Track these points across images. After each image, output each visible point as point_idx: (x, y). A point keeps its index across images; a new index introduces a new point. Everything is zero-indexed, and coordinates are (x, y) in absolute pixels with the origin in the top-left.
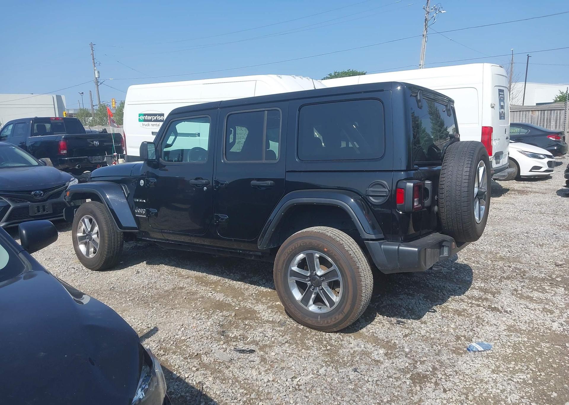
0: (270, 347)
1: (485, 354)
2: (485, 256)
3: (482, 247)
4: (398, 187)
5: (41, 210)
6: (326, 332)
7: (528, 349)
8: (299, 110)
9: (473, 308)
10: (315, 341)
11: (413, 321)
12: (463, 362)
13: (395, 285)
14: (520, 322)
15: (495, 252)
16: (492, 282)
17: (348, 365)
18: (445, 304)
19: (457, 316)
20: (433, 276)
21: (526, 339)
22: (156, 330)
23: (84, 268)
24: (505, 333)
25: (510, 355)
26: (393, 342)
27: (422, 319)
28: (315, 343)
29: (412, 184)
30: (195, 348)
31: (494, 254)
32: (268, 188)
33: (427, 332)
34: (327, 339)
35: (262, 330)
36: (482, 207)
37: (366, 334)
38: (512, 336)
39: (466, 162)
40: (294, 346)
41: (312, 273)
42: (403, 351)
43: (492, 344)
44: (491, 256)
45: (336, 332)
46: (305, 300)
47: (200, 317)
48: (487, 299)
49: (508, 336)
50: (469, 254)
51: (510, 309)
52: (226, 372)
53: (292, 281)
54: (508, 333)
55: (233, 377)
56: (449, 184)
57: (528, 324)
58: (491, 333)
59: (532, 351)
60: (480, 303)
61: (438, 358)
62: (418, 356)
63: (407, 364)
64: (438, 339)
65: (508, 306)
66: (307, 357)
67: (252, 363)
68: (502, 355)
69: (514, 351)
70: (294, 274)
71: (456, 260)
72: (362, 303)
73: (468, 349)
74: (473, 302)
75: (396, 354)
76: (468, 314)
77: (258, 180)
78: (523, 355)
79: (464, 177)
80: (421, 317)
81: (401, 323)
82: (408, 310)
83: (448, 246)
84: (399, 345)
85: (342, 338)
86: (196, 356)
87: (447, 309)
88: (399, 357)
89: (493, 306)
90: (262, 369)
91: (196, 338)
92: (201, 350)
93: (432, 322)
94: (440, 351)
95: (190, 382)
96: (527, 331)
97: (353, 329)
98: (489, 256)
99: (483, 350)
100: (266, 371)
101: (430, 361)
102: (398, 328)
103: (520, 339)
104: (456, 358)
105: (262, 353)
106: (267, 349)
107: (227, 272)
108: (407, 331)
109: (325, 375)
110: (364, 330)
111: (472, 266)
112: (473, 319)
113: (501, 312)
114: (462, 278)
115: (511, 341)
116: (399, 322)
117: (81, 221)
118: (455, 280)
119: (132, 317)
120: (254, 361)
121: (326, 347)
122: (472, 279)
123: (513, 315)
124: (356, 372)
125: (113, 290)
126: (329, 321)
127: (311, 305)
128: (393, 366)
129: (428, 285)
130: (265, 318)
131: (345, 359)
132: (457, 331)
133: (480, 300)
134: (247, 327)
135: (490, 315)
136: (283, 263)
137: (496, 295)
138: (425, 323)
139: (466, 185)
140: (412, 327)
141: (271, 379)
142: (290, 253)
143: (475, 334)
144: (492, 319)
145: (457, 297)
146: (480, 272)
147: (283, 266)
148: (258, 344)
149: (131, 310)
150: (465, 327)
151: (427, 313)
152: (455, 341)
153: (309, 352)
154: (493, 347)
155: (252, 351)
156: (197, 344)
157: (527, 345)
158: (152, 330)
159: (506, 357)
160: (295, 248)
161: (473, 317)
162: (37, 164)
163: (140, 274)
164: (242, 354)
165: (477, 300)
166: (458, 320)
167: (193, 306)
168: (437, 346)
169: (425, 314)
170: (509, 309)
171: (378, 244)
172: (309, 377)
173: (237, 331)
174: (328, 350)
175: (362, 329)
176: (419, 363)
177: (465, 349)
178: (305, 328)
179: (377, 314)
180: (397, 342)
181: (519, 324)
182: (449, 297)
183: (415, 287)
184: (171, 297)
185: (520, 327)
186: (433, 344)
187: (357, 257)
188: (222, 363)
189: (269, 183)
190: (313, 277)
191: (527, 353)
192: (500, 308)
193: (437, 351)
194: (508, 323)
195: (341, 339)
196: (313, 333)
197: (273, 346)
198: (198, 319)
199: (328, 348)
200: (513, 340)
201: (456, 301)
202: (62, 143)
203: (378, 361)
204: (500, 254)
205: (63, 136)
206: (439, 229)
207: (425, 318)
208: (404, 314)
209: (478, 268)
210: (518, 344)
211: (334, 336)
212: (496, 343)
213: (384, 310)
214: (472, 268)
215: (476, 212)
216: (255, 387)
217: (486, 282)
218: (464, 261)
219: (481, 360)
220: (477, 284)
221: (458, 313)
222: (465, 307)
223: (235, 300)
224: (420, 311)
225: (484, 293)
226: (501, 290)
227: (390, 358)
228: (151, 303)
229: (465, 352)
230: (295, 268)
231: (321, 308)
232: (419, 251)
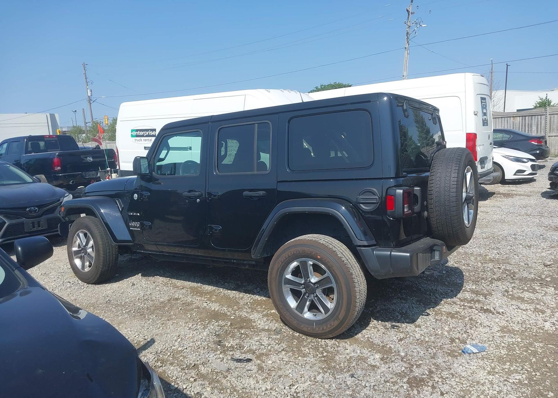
0: (267, 355)
1: (480, 355)
2: (475, 258)
3: (471, 250)
4: (388, 194)
5: (36, 226)
6: (322, 339)
7: (522, 349)
8: (289, 122)
9: (466, 311)
10: (311, 348)
11: (408, 324)
12: (459, 365)
13: (388, 290)
14: (513, 322)
15: (484, 254)
16: (483, 284)
17: (344, 371)
18: (438, 307)
19: (450, 319)
20: (424, 279)
21: (519, 340)
22: (152, 341)
23: (80, 282)
24: (498, 334)
25: (505, 356)
26: (388, 346)
27: (416, 322)
28: (311, 350)
29: (402, 191)
30: (192, 359)
31: (484, 256)
32: (260, 198)
33: (422, 335)
34: (323, 345)
35: (259, 338)
36: (471, 211)
37: (362, 339)
38: (506, 337)
39: (454, 168)
40: (290, 354)
41: (306, 281)
42: (399, 355)
43: (486, 345)
44: (480, 258)
45: (332, 338)
46: (300, 308)
47: (196, 327)
48: (478, 301)
49: (502, 337)
50: (459, 258)
51: (503, 311)
52: (224, 381)
53: (286, 289)
54: (502, 334)
55: (231, 386)
56: (437, 189)
57: (520, 325)
58: (485, 334)
59: (526, 351)
60: (472, 305)
61: (434, 361)
62: (414, 360)
63: (403, 369)
64: (433, 342)
65: (500, 307)
66: (304, 364)
67: (249, 372)
68: (496, 356)
69: (509, 352)
70: (289, 282)
71: (447, 263)
72: (357, 309)
73: (462, 351)
74: (465, 304)
75: (391, 358)
76: (460, 316)
77: (251, 190)
78: (517, 356)
79: (452, 183)
80: (415, 320)
81: (395, 328)
82: (402, 314)
83: (439, 250)
84: (395, 350)
85: (338, 345)
86: (193, 366)
87: (440, 312)
88: (395, 361)
89: (485, 308)
90: (260, 378)
91: (193, 348)
92: (198, 361)
93: (426, 325)
94: (435, 354)
95: (188, 393)
96: (520, 331)
97: (349, 335)
98: (479, 259)
99: (478, 352)
100: (263, 379)
101: (426, 365)
102: (393, 332)
103: (514, 340)
104: (451, 361)
105: (259, 361)
106: (264, 358)
107: (221, 281)
108: (402, 336)
109: (322, 382)
110: (359, 335)
111: (463, 269)
112: (466, 321)
113: (493, 314)
114: (454, 281)
115: (505, 342)
116: (393, 327)
117: (76, 235)
118: (446, 283)
119: (129, 329)
120: (252, 369)
121: (322, 353)
122: (463, 281)
123: (506, 316)
124: (353, 378)
125: (109, 303)
126: (325, 328)
127: (306, 312)
128: (390, 371)
129: (421, 289)
130: (261, 327)
131: (342, 365)
132: (451, 333)
133: (472, 302)
134: (243, 336)
135: (483, 317)
136: (277, 272)
137: (487, 297)
138: (419, 326)
139: (454, 190)
140: (406, 331)
141: (269, 388)
142: (284, 262)
143: (469, 336)
144: (485, 321)
145: (449, 299)
146: (471, 274)
147: (277, 274)
148: (254, 353)
149: (127, 322)
150: (459, 330)
151: (421, 316)
152: (450, 344)
153: (305, 359)
154: (487, 348)
155: (249, 360)
156: (194, 355)
157: (520, 345)
158: (148, 342)
159: (500, 358)
160: (289, 256)
161: (467, 319)
162: (31, 181)
163: (135, 287)
164: (239, 364)
165: (469, 302)
166: (451, 323)
167: (189, 316)
168: (432, 350)
169: (418, 318)
170: (501, 311)
171: (371, 250)
172: (307, 384)
173: (233, 340)
174: (324, 357)
175: (357, 335)
176: (415, 367)
177: (460, 351)
178: (301, 335)
179: (372, 319)
180: (392, 346)
181: (512, 325)
182: (441, 300)
183: (408, 291)
184: (167, 308)
185: (513, 328)
186: (428, 347)
187: (350, 264)
188: (219, 373)
189: (261, 193)
190: (307, 285)
191: (522, 354)
192: (492, 309)
193: (432, 354)
194: (501, 324)
195: (337, 345)
196: (309, 340)
197: (269, 354)
198: (195, 329)
199: (324, 355)
200: (507, 341)
201: (448, 304)
202: (56, 160)
203: (374, 366)
204: (489, 257)
205: (57, 153)
206: (430, 233)
207: (419, 321)
208: (399, 318)
209: (469, 271)
210: (512, 344)
211: (330, 342)
212: (490, 344)
213: (378, 315)
214: (462, 271)
215: (465, 217)
216: (253, 396)
217: (477, 284)
218: (454, 264)
219: (476, 362)
220: (468, 286)
221: (451, 315)
222: (458, 310)
223: (230, 309)
224: (413, 315)
225: (475, 295)
226: (493, 292)
227: (387, 363)
228: (147, 315)
229: (460, 355)
230: (289, 276)
231: (316, 315)
232: (411, 256)
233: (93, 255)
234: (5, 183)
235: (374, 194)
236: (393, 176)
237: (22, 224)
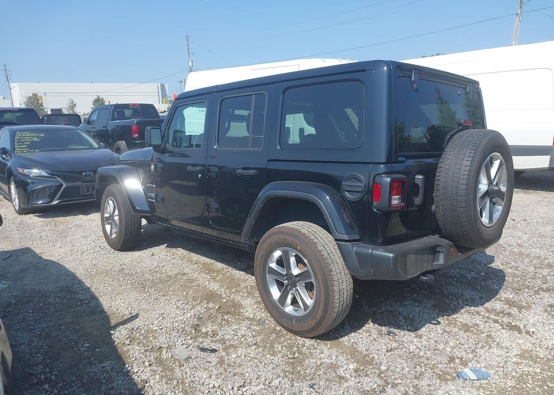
0: (235, 347)
1: (477, 383)
2: (530, 261)
3: (529, 251)
4: (375, 182)
5: (91, 190)
6: (302, 337)
7: (536, 383)
8: (283, 94)
9: (487, 325)
10: (286, 346)
11: (408, 332)
12: (444, 392)
13: (406, 289)
14: (541, 347)
15: (543, 257)
16: (525, 293)
17: (307, 378)
18: (454, 316)
19: (462, 332)
21: (538, 370)
22: (137, 316)
24: (514, 360)
25: (510, 389)
26: (371, 356)
27: (419, 331)
28: (284, 348)
29: (389, 179)
30: (162, 340)
31: (542, 259)
32: (252, 177)
33: (418, 348)
34: (300, 344)
35: (237, 327)
36: (499, 207)
37: (346, 343)
38: (522, 364)
40: (260, 350)
41: (288, 272)
42: (379, 369)
43: (492, 372)
44: (537, 262)
45: (312, 338)
46: (283, 299)
47: (184, 307)
48: (509, 314)
49: (517, 363)
50: (510, 258)
51: (534, 330)
52: (177, 370)
53: (269, 278)
54: (519, 360)
55: (182, 377)
56: (445, 179)
57: (549, 351)
58: (497, 358)
59: (541, 387)
60: (499, 318)
61: (416, 382)
62: (393, 377)
63: (375, 386)
64: (428, 359)
65: (534, 325)
66: (268, 364)
67: (208, 364)
68: (499, 387)
69: (517, 384)
70: (272, 271)
71: (490, 264)
73: (457, 375)
74: (490, 316)
75: (367, 371)
76: (477, 331)
77: (244, 169)
78: (527, 390)
80: (418, 329)
81: (392, 334)
82: (406, 318)
83: (444, 252)
84: (377, 361)
85: (316, 346)
86: (158, 349)
87: (454, 322)
88: (370, 375)
89: (513, 324)
90: (215, 372)
91: (168, 330)
92: (165, 344)
93: (428, 336)
94: (422, 374)
95: (136, 378)
96: (545, 359)
97: (335, 336)
98: (535, 262)
99: (476, 378)
100: (217, 375)
101: (405, 386)
102: (386, 339)
103: (531, 369)
104: (437, 385)
105: (224, 353)
106: (231, 350)
108: (394, 345)
109: (276, 388)
110: (346, 338)
111: (508, 272)
112: (481, 338)
113: (520, 332)
114: (489, 286)
115: (517, 370)
116: (389, 333)
117: (106, 202)
118: (479, 288)
119: (123, 301)
120: (211, 362)
121: (294, 354)
122: (501, 288)
123: (535, 337)
124: (311, 389)
125: (122, 271)
126: (303, 326)
127: (288, 306)
128: (357, 386)
129: (444, 291)
130: (247, 314)
131: (308, 371)
132: (455, 350)
133: (500, 315)
134: (224, 322)
135: (505, 335)
136: (261, 259)
137: (522, 310)
138: (421, 337)
140: (402, 340)
141: (217, 385)
142: (267, 249)
143: (476, 356)
144: (505, 340)
145: (473, 308)
146: (515, 280)
147: (261, 262)
148: (225, 343)
149: (125, 294)
150: (466, 347)
151: (428, 324)
152: (446, 364)
153: (273, 358)
154: (492, 376)
155: (214, 351)
156: (165, 337)
157: (537, 377)
158: (133, 317)
159: (503, 390)
160: (272, 244)
161: (483, 335)
162: (97, 147)
163: (154, 257)
164: (202, 353)
165: (497, 314)
166: (461, 338)
167: (185, 294)
168: (421, 367)
169: (424, 326)
170: (532, 330)
171: (350, 246)
172: (259, 387)
173: (211, 326)
174: (294, 358)
175: (343, 338)
176: (390, 386)
177: (455, 375)
178: (283, 329)
179: (370, 321)
180: (376, 357)
181: (537, 350)
182: (463, 308)
183: (428, 292)
184: (170, 283)
185: (538, 354)
186: (418, 364)
188: (178, 360)
189: (252, 172)
190: (289, 276)
191: (534, 389)
192: (522, 327)
193: (418, 373)
194: (525, 347)
195: (314, 347)
196: (288, 337)
197: (238, 347)
198: (182, 308)
199: (295, 356)
200: (521, 370)
201: (470, 313)
202: (134, 127)
203: (343, 378)
204: (549, 260)
205: (135, 120)
206: (437, 230)
207: (423, 330)
208: (401, 324)
209: (514, 276)
210: (527, 375)
211: (308, 342)
212: (498, 371)
213: (379, 317)
214: (506, 275)
215: (486, 213)
216: (197, 392)
217: (517, 293)
218: (500, 265)
219: (469, 392)
220: (505, 294)
221: (466, 328)
222: (478, 322)
223: (228, 291)
224: (420, 322)
225: (508, 306)
226: (533, 305)
227: (359, 375)
228: (147, 288)
229: (454, 379)
230: (273, 265)
231: (297, 310)
232: (395, 258)
233: (118, 222)
234: (73, 147)
235: (360, 181)
236: (384, 160)
237: (78, 187)
